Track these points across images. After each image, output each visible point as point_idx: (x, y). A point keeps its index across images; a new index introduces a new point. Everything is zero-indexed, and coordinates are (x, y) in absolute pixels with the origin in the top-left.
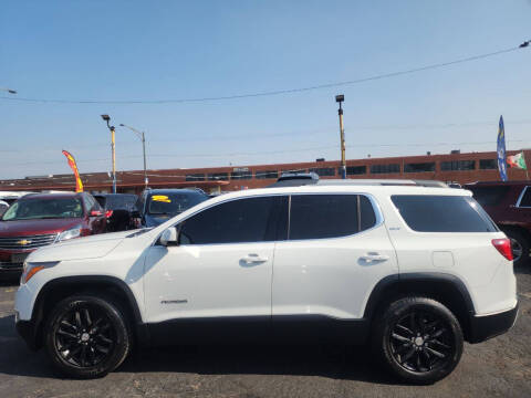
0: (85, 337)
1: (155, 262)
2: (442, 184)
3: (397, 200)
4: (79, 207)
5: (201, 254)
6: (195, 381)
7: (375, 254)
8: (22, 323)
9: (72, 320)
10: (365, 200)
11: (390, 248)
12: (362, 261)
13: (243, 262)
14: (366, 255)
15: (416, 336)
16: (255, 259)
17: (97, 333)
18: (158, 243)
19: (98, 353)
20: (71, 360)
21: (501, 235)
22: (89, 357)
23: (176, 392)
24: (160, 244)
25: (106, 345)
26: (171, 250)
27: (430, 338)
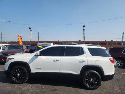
0: (19, 75)
1: (35, 60)
2: (99, 46)
3: (89, 49)
4: (22, 48)
5: (45, 58)
6: (43, 86)
7: (83, 60)
8: (5, 71)
9: (16, 72)
10: (82, 48)
11: (86, 59)
12: (80, 61)
13: (54, 60)
14: (81, 60)
16: (57, 60)
17: (21, 74)
18: (36, 55)
19: (22, 78)
20: (16, 80)
22: (20, 79)
24: (37, 56)
25: (23, 76)
26: (39, 57)
27: (94, 79)
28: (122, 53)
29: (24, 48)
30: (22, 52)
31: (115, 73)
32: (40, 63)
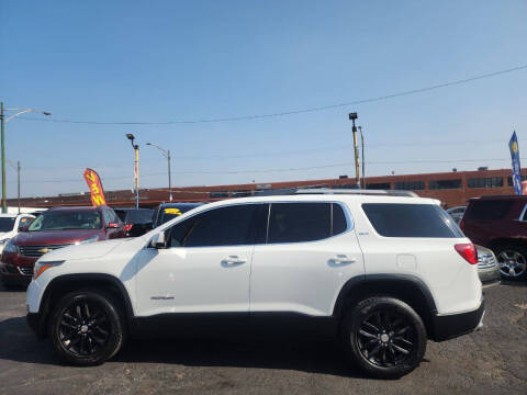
0: (85, 328)
3: (367, 208)
4: (98, 220)
5: (187, 255)
6: (179, 371)
7: (345, 256)
8: (31, 316)
9: (74, 313)
10: (338, 208)
11: (359, 251)
12: (332, 262)
13: (224, 263)
14: (336, 258)
15: (382, 333)
16: (236, 260)
17: (94, 325)
18: (150, 246)
19: (94, 343)
20: (71, 349)
21: (466, 241)
22: (87, 347)
23: (161, 379)
24: (154, 247)
25: (102, 336)
26: (162, 252)
27: (396, 335)
28: (521, 219)
29: (107, 221)
30: (97, 237)
31: (483, 304)
32: (171, 275)
